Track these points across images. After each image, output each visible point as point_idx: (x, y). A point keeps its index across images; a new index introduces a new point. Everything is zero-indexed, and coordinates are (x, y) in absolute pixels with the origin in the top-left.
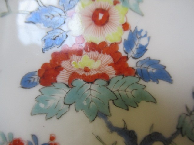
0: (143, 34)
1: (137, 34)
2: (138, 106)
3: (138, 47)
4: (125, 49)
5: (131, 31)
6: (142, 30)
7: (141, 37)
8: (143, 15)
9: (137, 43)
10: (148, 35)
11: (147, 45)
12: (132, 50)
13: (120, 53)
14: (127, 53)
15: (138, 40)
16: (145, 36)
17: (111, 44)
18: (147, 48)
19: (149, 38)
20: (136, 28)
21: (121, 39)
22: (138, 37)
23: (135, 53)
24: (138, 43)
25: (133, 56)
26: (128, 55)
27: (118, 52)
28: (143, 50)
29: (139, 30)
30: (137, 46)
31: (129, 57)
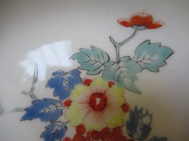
0: (144, 112)
1: (138, 114)
3: (141, 127)
4: (129, 132)
5: (131, 111)
6: (142, 109)
7: (143, 116)
8: (140, 93)
9: (139, 123)
10: (149, 113)
11: (150, 123)
12: (136, 132)
13: (124, 137)
14: (131, 136)
15: (140, 120)
16: (147, 114)
17: (114, 129)
18: (152, 126)
19: (151, 116)
20: (136, 107)
21: (123, 121)
22: (139, 118)
23: (140, 134)
24: (141, 123)
25: (138, 138)
27: (122, 136)
28: (147, 129)
29: (139, 109)
30: (140, 126)
31: (134, 139)
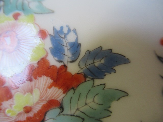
0: (65, 30)
1: (59, 36)
2: (111, 112)
3: (69, 47)
4: (56, 58)
5: (50, 35)
6: (62, 28)
7: (66, 35)
8: (53, 12)
9: (65, 44)
10: (72, 28)
11: (77, 39)
12: (65, 55)
13: (53, 66)
14: (61, 62)
15: (64, 40)
16: (69, 31)
17: (38, 63)
18: (79, 42)
19: (75, 31)
20: (54, 29)
21: (46, 50)
22: (62, 38)
23: (70, 55)
24: (67, 44)
25: (70, 60)
26: (64, 63)
27: (51, 66)
28: (76, 47)
29: (58, 29)
30: (67, 47)
31: (66, 64)
